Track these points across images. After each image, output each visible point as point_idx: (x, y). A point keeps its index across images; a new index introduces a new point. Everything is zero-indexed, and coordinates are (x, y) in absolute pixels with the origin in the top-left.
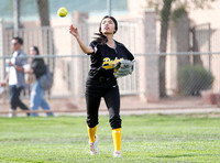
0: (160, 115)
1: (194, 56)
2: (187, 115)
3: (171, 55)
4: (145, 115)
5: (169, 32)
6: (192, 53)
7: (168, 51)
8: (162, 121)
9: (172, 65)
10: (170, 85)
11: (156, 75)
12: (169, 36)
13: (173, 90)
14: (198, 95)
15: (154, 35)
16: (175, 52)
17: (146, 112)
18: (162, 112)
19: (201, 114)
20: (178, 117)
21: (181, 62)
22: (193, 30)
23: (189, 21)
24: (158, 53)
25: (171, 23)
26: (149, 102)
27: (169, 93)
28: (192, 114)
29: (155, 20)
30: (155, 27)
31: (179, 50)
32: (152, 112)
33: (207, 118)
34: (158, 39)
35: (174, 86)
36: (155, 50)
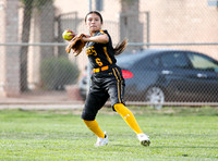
0: (21, 110)
1: (59, 48)
2: (50, 111)
3: (34, 45)
4: (5, 110)
5: (32, 20)
6: (56, 44)
7: (31, 42)
8: (22, 117)
9: (34, 57)
10: (33, 77)
11: (17, 67)
12: (32, 25)
13: (36, 84)
14: (63, 89)
15: (16, 23)
16: (38, 43)
17: (6, 107)
18: (23, 107)
19: (65, 110)
20: (40, 113)
21: (44, 54)
22: (58, 19)
23: (55, 9)
24: (20, 43)
25: (35, 10)
26: (8, 96)
27: (31, 87)
28: (54, 111)
29: (18, 7)
30: (17, 15)
31: (42, 41)
32: (11, 107)
33: (71, 115)
34: (21, 27)
35: (37, 79)
36: (17, 40)
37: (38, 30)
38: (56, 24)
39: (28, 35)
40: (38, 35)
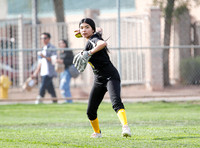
0: (164, 102)
1: (195, 49)
2: (188, 102)
3: (174, 48)
4: (151, 102)
5: (172, 27)
6: (193, 47)
7: (172, 45)
8: (166, 107)
9: (174, 57)
10: (174, 75)
11: (161, 66)
12: (172, 32)
13: (176, 80)
14: (199, 84)
15: (159, 30)
16: (177, 46)
17: (152, 99)
18: (166, 99)
20: (180, 104)
21: (183, 55)
22: (194, 26)
23: (191, 17)
24: (162, 46)
25: (174, 19)
26: (154, 90)
27: (172, 82)
28: (193, 102)
29: (160, 17)
30: (159, 23)
31: (181, 44)
32: (157, 99)
34: (163, 33)
35: (177, 76)
36: (160, 44)
37: (177, 36)
38: (192, 30)
39: (169, 40)
40: (178, 39)
